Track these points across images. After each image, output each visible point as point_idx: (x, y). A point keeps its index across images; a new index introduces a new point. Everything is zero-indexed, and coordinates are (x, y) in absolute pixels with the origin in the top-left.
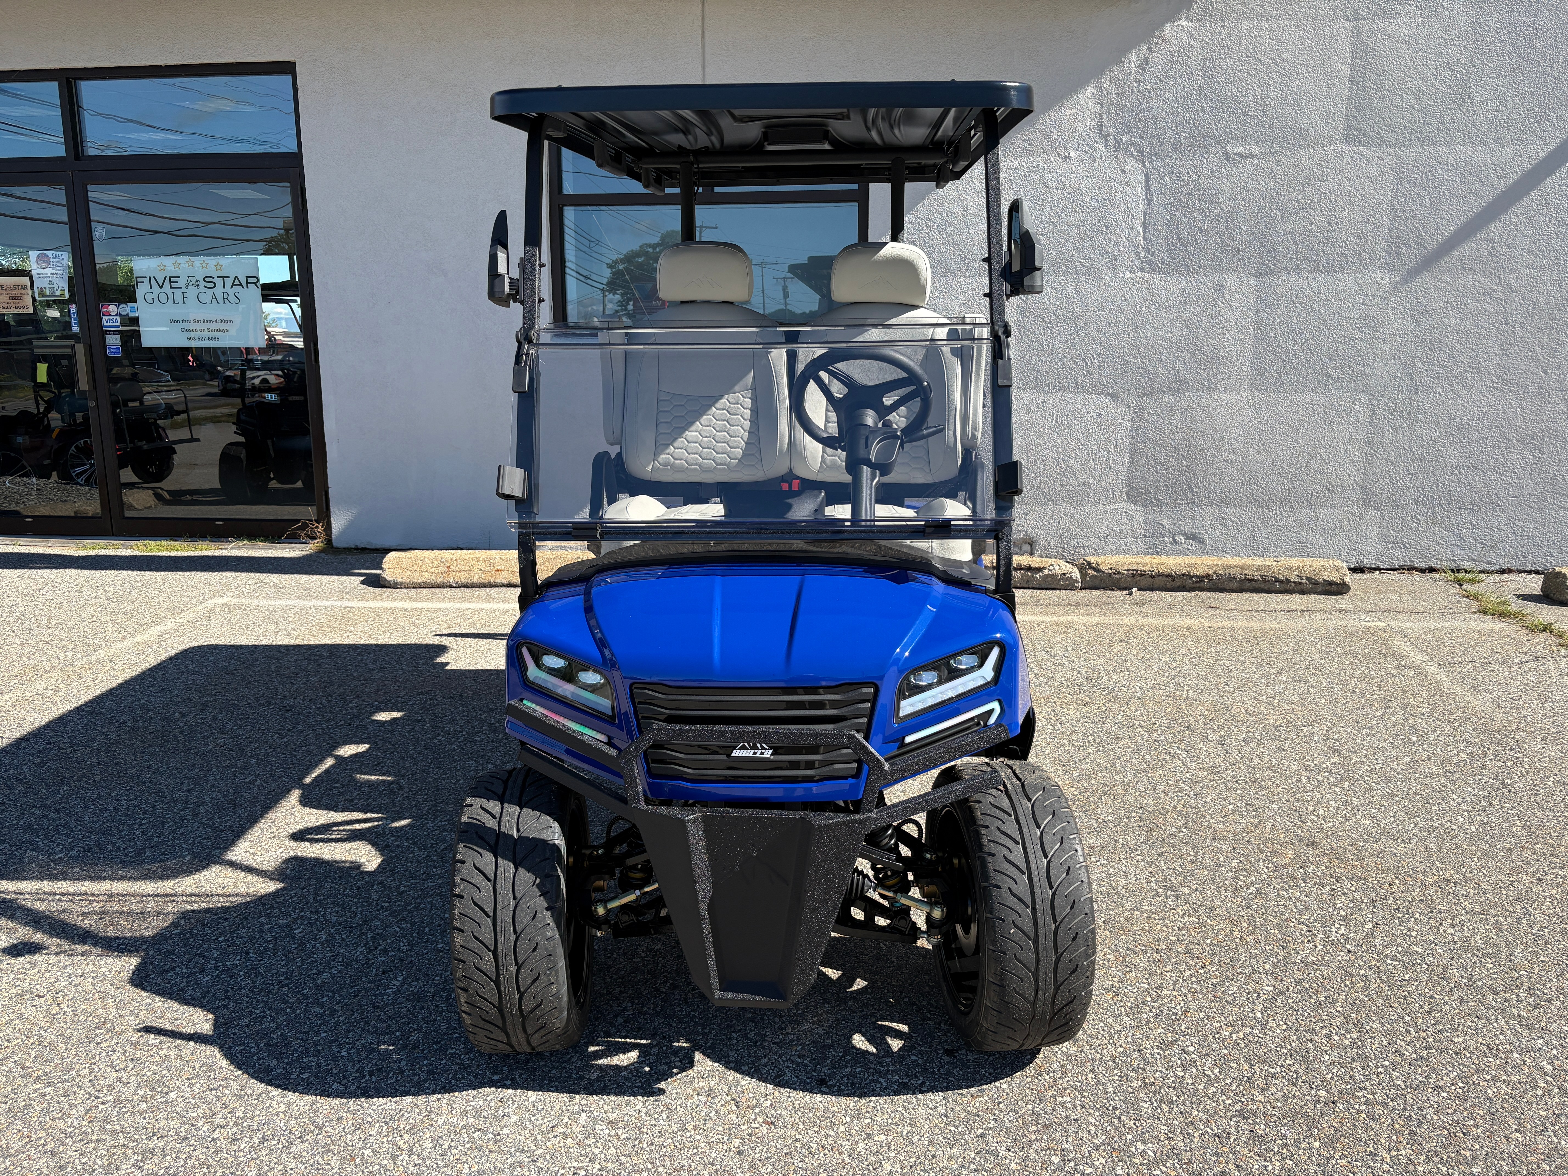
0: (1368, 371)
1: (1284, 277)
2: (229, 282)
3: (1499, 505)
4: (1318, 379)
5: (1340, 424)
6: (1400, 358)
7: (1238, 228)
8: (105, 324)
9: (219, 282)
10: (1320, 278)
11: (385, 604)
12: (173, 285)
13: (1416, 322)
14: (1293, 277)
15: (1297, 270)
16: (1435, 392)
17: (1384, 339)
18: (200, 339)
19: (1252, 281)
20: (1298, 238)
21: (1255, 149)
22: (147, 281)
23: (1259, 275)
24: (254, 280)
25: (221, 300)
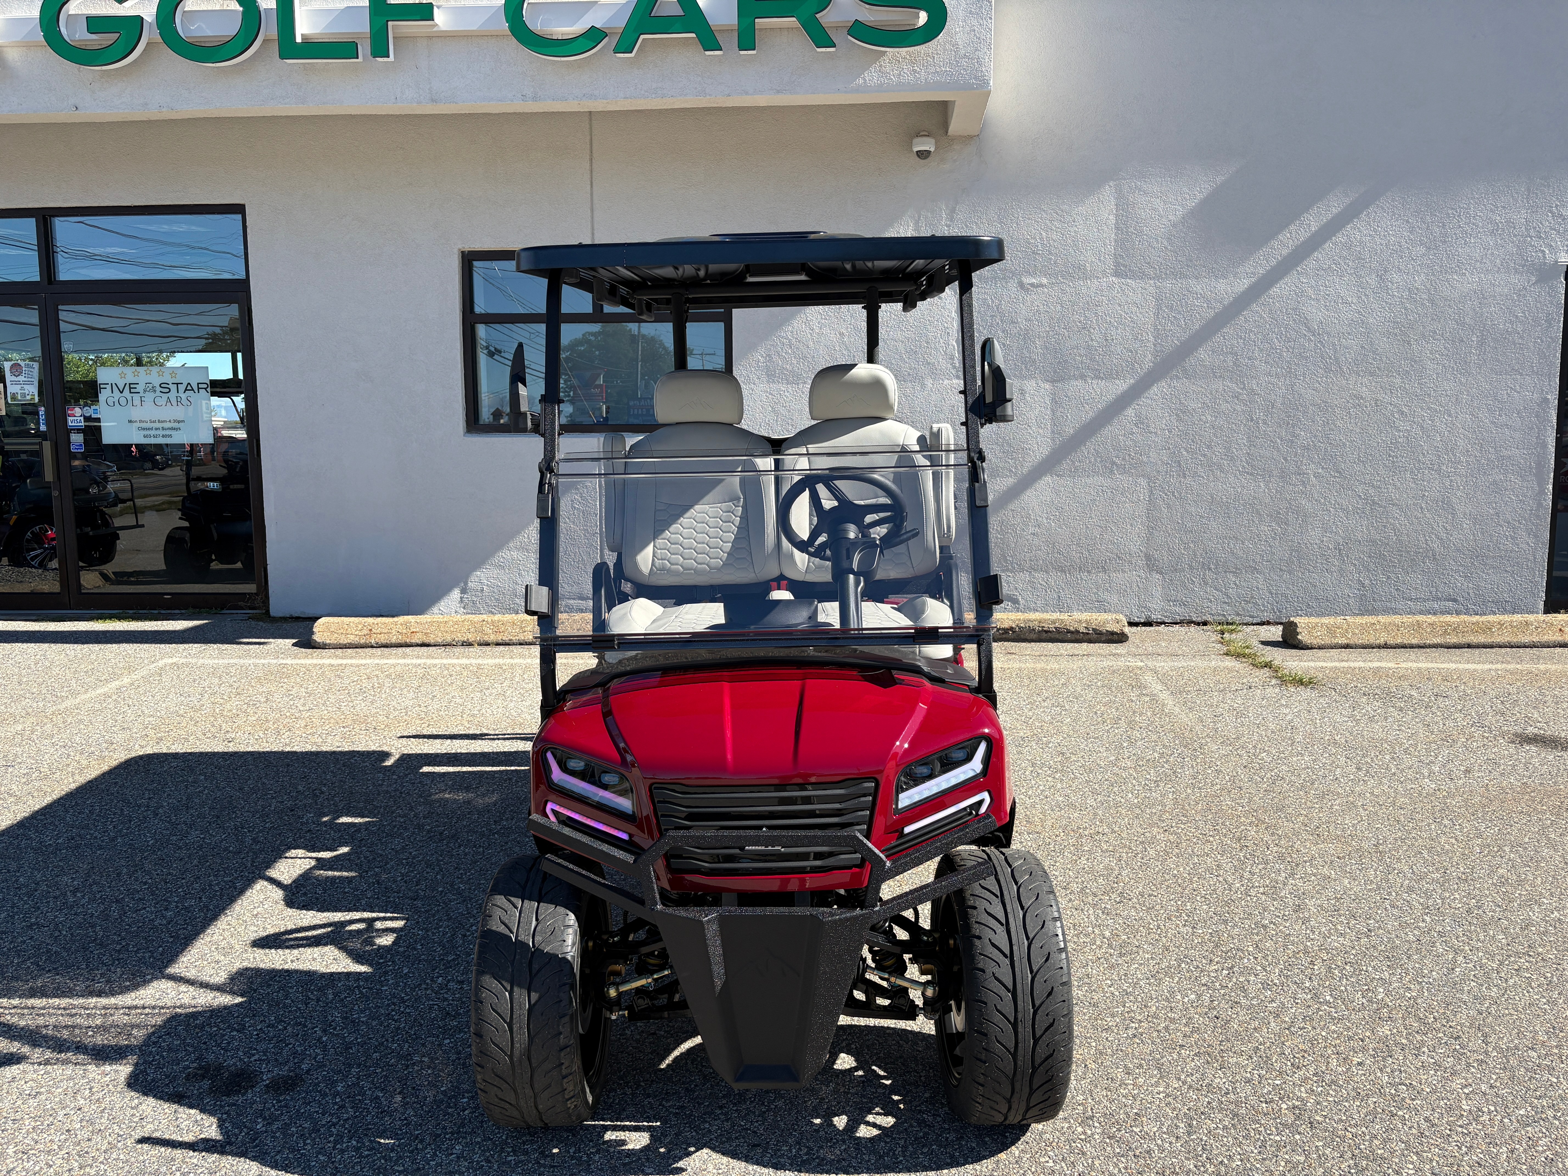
0: (1145, 459)
1: (1074, 383)
2: (182, 388)
3: (1255, 569)
4: (1105, 466)
5: (1125, 502)
6: (1169, 448)
7: (1034, 343)
8: (70, 424)
9: (173, 388)
10: (1103, 383)
11: (315, 661)
12: (132, 390)
13: (1179, 419)
14: (1079, 383)
15: (1083, 377)
16: (1199, 476)
17: (1156, 433)
18: (155, 436)
19: (1047, 386)
20: (1082, 352)
21: (1045, 281)
22: (109, 387)
23: (1053, 381)
24: (205, 386)
25: (174, 403)
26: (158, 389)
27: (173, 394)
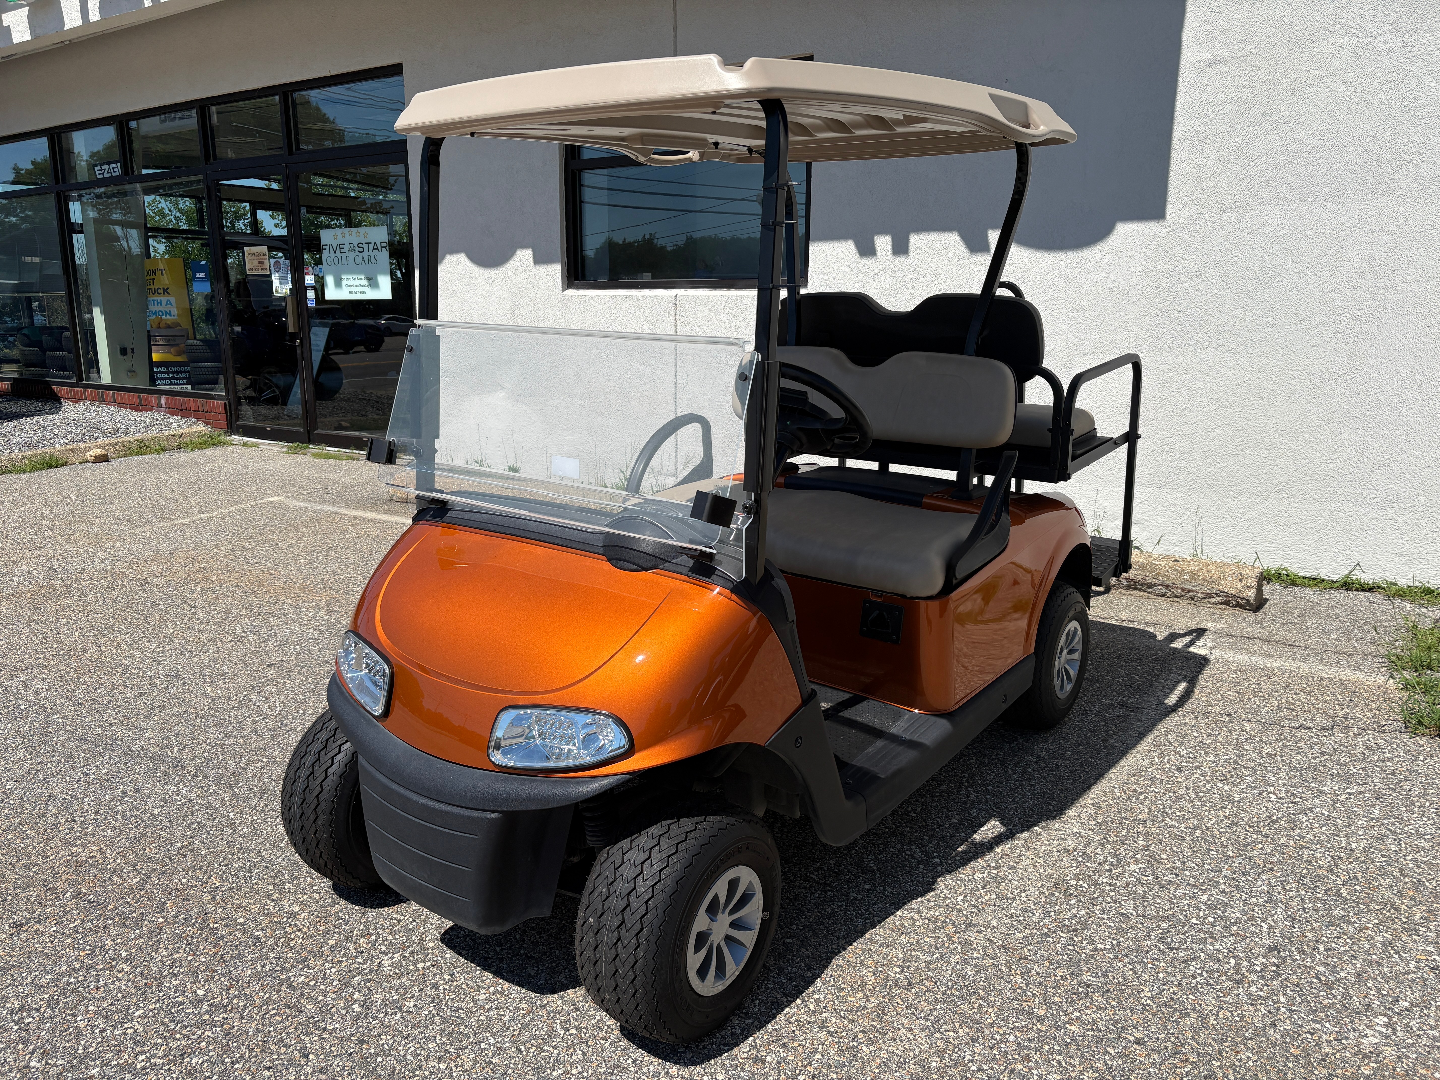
2: (371, 246)
8: (306, 282)
9: (365, 246)
12: (342, 250)
18: (356, 293)
22: (327, 247)
24: (385, 245)
25: (367, 262)
26: (357, 249)
27: (365, 254)
